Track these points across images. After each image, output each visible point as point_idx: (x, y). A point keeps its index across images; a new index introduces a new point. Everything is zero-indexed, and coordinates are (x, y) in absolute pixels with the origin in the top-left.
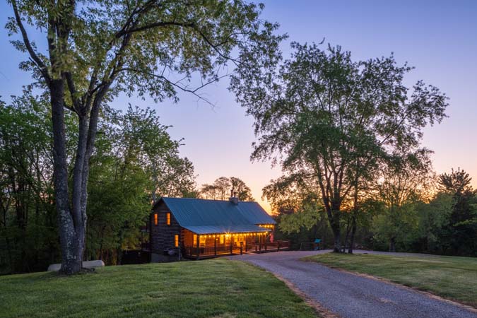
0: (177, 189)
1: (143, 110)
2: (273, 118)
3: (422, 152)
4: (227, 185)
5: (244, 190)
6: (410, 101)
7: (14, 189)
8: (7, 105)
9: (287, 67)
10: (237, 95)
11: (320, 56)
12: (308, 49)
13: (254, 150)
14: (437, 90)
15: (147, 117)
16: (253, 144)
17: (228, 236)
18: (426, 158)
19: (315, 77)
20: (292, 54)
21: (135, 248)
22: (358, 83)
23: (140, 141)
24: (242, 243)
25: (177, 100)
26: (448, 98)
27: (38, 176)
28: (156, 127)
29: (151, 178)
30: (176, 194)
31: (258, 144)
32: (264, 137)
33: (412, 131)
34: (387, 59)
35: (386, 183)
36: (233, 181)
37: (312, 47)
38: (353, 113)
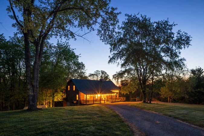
0: (78, 75)
1: (63, 42)
2: (117, 46)
3: (181, 60)
4: (99, 74)
5: (107, 76)
6: (175, 38)
7: (10, 75)
8: (8, 40)
9: (123, 24)
10: (100, 37)
11: (138, 20)
12: (132, 17)
13: (109, 59)
14: (187, 34)
15: (65, 45)
16: (109, 56)
17: (99, 95)
18: (182, 63)
19: (135, 29)
20: (126, 19)
21: (60, 100)
22: (154, 31)
23: (62, 55)
24: (105, 98)
25: (75, 39)
26: (191, 37)
27: (20, 70)
28: (69, 49)
29: (67, 71)
30: (78, 77)
31: (111, 57)
32: (114, 54)
33: (176, 51)
34: (166, 21)
35: (166, 73)
36: (102, 72)
37: (134, 16)
38: (151, 43)
